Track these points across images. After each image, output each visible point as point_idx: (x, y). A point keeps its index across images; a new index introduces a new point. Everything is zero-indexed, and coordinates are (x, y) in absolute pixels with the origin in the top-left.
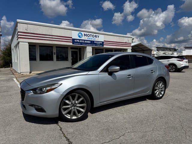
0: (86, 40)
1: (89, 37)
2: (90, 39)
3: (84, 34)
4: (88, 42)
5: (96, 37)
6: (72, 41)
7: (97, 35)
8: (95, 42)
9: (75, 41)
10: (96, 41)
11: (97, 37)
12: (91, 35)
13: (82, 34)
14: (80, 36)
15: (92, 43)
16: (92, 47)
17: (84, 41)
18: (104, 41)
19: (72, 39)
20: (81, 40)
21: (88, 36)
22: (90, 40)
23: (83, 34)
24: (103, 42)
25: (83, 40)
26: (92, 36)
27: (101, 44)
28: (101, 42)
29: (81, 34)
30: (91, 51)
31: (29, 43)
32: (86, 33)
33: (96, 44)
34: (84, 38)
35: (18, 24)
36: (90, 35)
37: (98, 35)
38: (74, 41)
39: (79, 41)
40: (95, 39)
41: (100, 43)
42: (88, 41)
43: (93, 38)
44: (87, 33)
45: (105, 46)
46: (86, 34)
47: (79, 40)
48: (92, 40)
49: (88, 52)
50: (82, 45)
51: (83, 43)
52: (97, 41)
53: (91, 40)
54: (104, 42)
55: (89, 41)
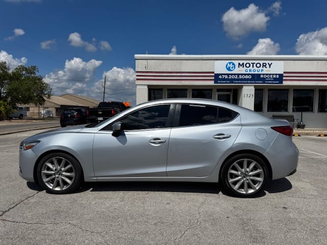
0: (242, 74)
1: (248, 69)
2: (250, 71)
3: (239, 63)
4: (247, 77)
5: (264, 65)
6: (213, 78)
7: (267, 62)
8: (262, 76)
9: (220, 77)
10: (264, 74)
11: (268, 66)
12: (253, 64)
13: (233, 64)
14: (229, 68)
15: (255, 78)
16: (255, 86)
17: (238, 77)
18: (284, 73)
19: (213, 75)
20: (232, 74)
21: (248, 65)
22: (250, 73)
23: (235, 64)
24: (281, 76)
25: (235, 74)
26: (255, 65)
27: (275, 79)
28: (276, 74)
29: (231, 64)
30: (253, 92)
31: (149, 86)
32: (241, 62)
33: (264, 80)
34: (238, 70)
35: (136, 61)
36: (251, 65)
37: (270, 62)
38: (217, 77)
39: (226, 77)
40: (262, 70)
41: (274, 76)
42: (245, 75)
43: (258, 69)
44: (245, 62)
45: (285, 83)
46: (243, 64)
47: (228, 75)
48: (256, 73)
49: (246, 96)
50: (233, 83)
51: (235, 79)
52: (267, 74)
53: (252, 73)
54: (285, 75)
55: (248, 75)
